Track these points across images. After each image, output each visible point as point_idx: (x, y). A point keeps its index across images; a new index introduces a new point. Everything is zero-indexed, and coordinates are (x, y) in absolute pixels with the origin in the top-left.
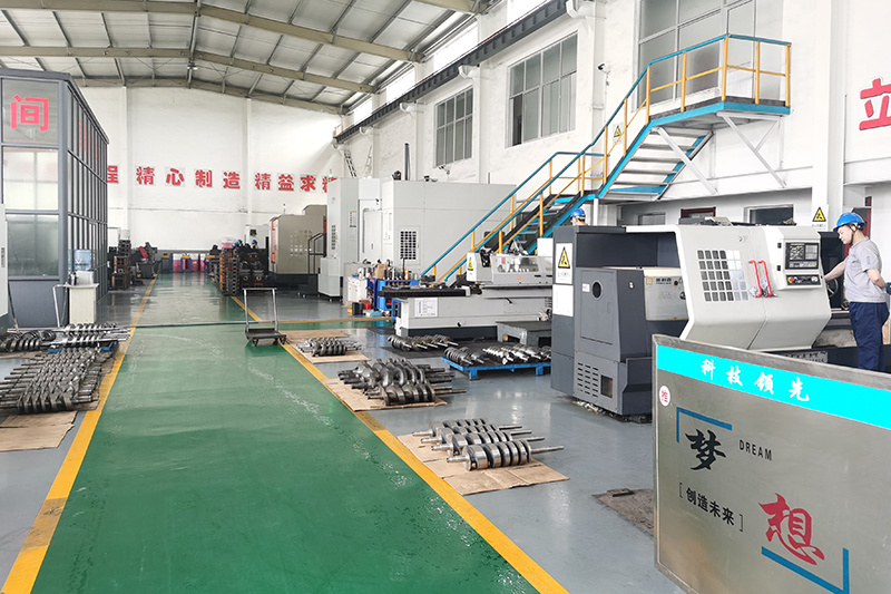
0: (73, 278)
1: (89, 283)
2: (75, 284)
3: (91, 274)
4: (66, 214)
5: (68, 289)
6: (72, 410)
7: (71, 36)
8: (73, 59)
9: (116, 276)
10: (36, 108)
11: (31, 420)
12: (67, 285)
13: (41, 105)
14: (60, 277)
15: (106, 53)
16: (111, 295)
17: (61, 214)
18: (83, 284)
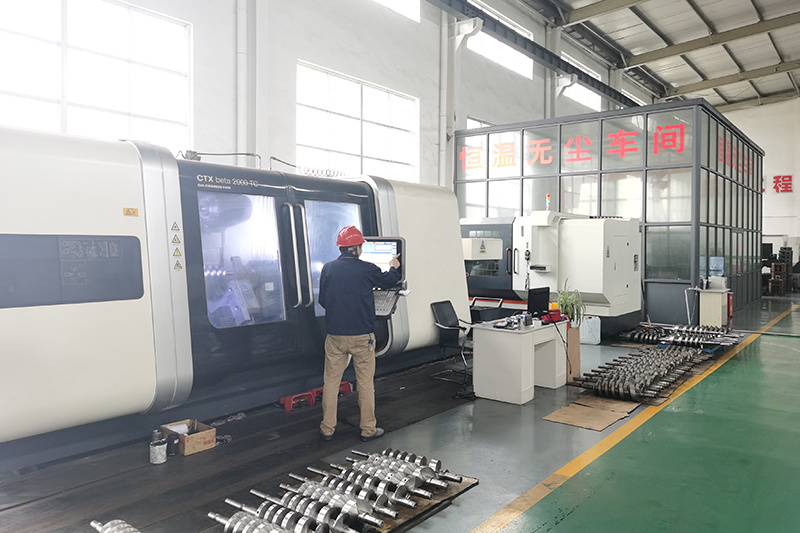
0: (705, 282)
1: (722, 288)
2: (707, 288)
3: (724, 279)
4: (698, 224)
5: (699, 293)
6: (637, 402)
7: (742, 62)
8: (747, 83)
9: (773, 282)
10: (674, 134)
11: (600, 402)
12: (697, 288)
13: (678, 131)
14: (692, 281)
15: (777, 69)
16: (767, 300)
17: (694, 225)
18: (715, 288)
